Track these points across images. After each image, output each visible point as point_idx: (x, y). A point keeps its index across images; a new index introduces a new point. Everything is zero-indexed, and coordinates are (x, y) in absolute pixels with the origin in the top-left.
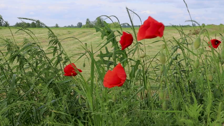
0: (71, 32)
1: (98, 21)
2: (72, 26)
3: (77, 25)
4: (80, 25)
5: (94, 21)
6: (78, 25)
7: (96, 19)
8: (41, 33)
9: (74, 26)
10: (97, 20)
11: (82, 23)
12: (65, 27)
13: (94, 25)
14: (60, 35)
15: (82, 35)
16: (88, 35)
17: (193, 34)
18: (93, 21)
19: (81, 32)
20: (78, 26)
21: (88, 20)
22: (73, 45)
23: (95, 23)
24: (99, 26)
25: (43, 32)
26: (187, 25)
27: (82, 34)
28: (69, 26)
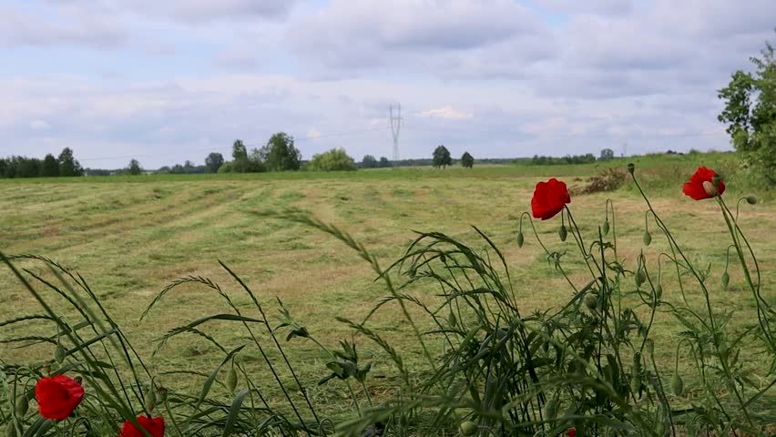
0: (164, 193)
1: (276, 148)
2: (188, 164)
3: (204, 164)
4: (215, 163)
5: (263, 147)
6: (209, 162)
7: (268, 141)
8: (57, 196)
9: (196, 165)
10: (271, 146)
11: (224, 157)
12: (165, 169)
13: (263, 160)
14: (122, 204)
15: (202, 201)
16: (220, 201)
17: (587, 191)
18: (259, 148)
19: (200, 193)
20: (208, 164)
21: (238, 144)
22: (147, 242)
23: (267, 155)
24: (281, 164)
25: (66, 195)
26: (585, 155)
27: (200, 198)
28: (177, 166)
